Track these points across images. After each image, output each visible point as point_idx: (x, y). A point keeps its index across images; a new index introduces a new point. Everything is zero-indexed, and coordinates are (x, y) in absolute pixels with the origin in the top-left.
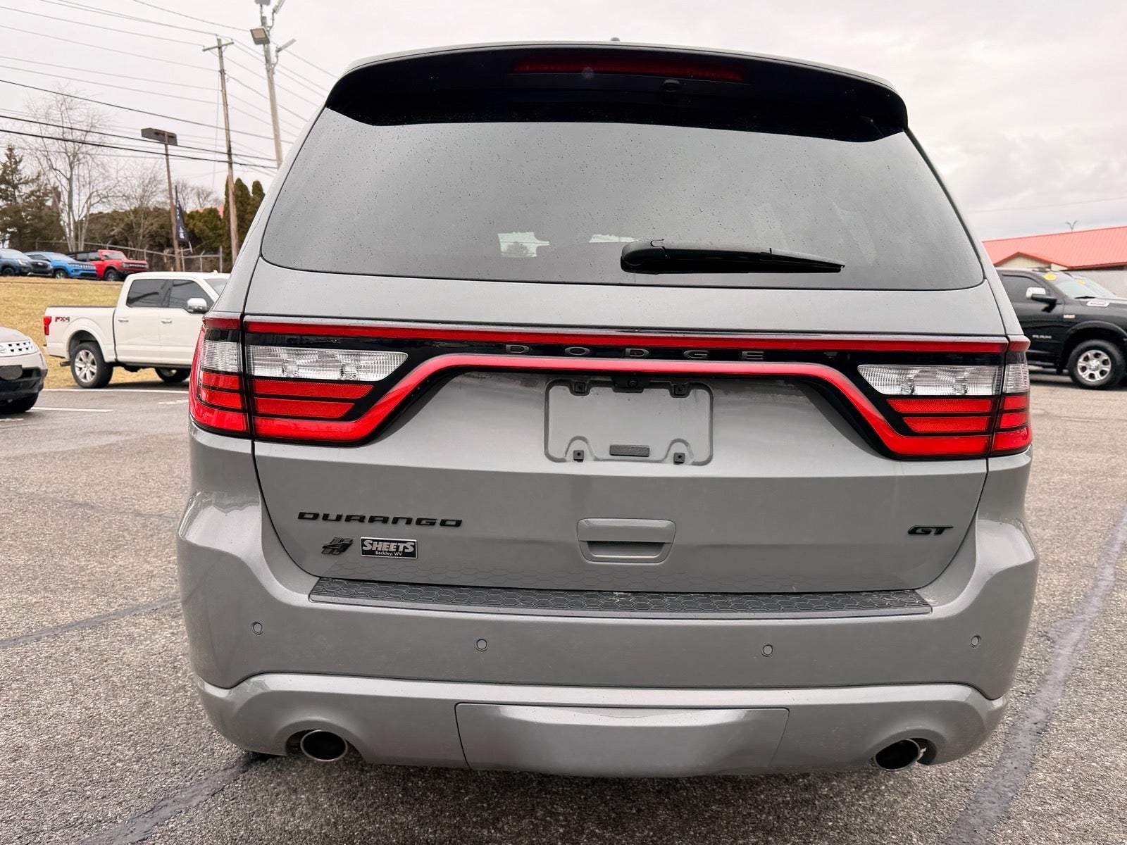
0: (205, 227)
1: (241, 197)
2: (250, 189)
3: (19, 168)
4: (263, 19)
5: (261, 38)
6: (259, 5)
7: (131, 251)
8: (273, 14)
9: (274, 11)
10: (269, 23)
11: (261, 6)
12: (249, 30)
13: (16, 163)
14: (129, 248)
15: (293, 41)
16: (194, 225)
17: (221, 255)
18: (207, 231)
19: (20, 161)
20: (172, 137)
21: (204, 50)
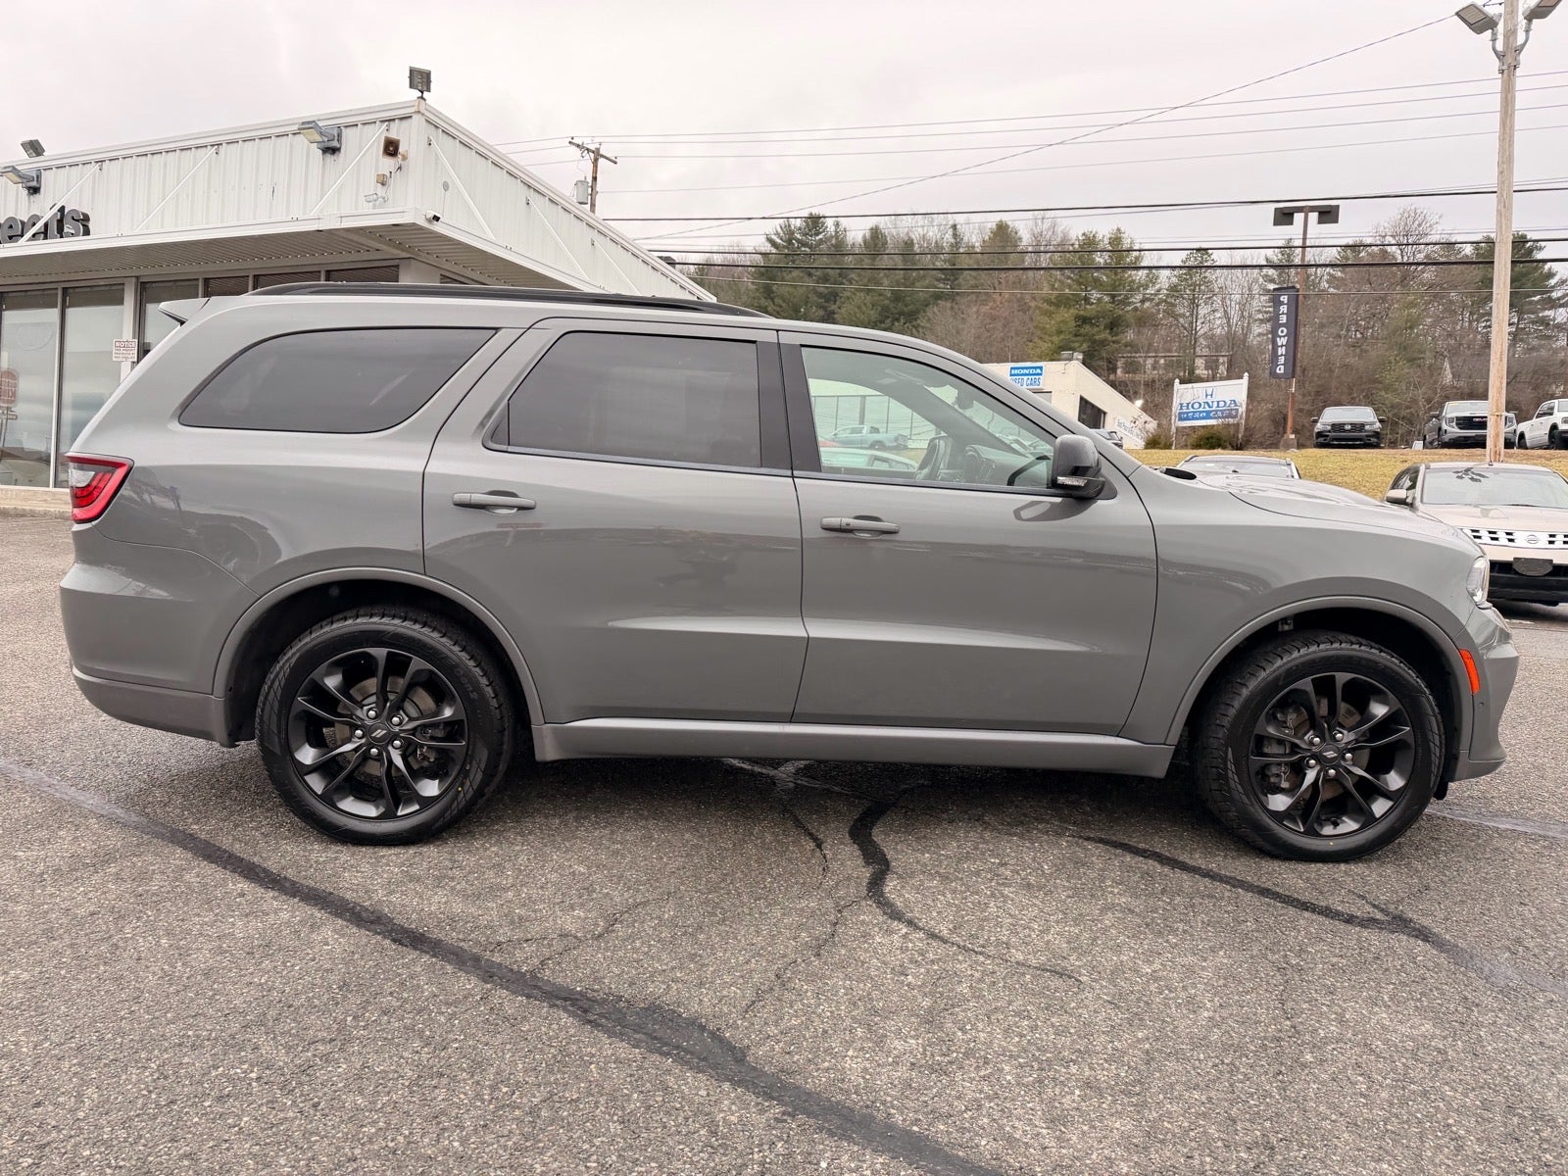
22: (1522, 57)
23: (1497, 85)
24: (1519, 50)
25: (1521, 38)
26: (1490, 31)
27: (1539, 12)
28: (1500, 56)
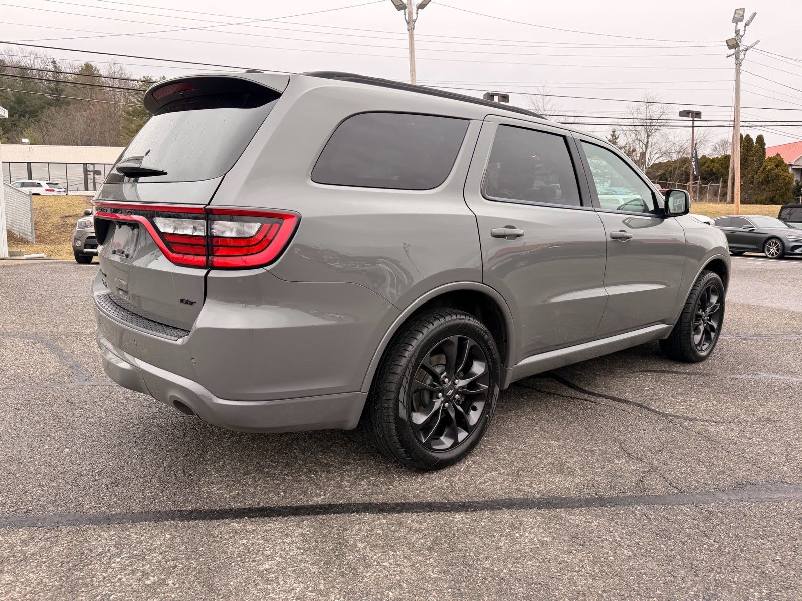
0: (720, 167)
1: (748, 146)
2: (755, 140)
3: (617, 141)
4: (737, 32)
5: (733, 44)
6: (735, 23)
7: (669, 184)
8: (745, 26)
9: (746, 25)
10: (742, 33)
11: (737, 23)
12: (725, 40)
13: (616, 139)
14: (668, 182)
15: (759, 41)
16: (713, 167)
17: (721, 184)
18: (722, 169)
19: (618, 138)
20: (699, 114)
21: (727, 57)
22: (415, 24)
23: (407, 37)
24: (415, 21)
25: (414, 17)
26: (403, 10)
27: (421, 6)
28: (408, 23)
